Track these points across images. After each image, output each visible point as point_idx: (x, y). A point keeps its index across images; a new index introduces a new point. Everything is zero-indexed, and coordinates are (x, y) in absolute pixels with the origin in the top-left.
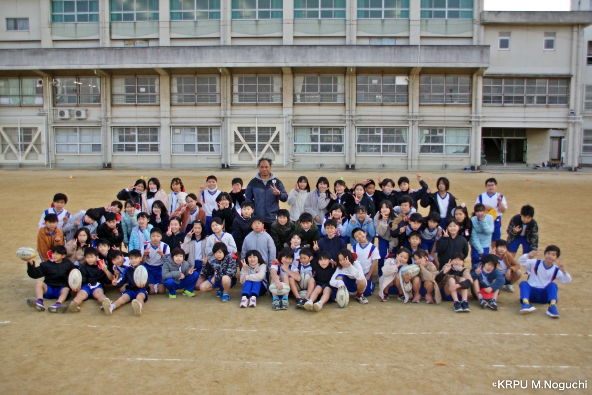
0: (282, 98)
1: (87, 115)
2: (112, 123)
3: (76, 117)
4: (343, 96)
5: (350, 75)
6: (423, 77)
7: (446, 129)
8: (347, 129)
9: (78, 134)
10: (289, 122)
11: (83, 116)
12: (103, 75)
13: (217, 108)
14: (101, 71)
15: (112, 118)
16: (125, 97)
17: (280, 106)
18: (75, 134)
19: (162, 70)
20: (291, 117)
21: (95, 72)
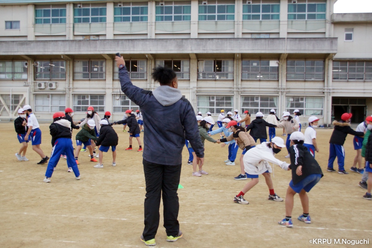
0: (190, 75)
1: (56, 86)
2: (73, 92)
3: (49, 88)
4: (232, 74)
5: (237, 59)
6: (289, 61)
7: (306, 98)
8: (235, 98)
9: (50, 99)
10: (194, 92)
11: (54, 87)
12: (68, 59)
13: (144, 82)
14: (66, 56)
15: (73, 89)
16: (82, 75)
17: (188, 81)
18: (48, 99)
19: (107, 56)
20: (196, 89)
21: (62, 57)
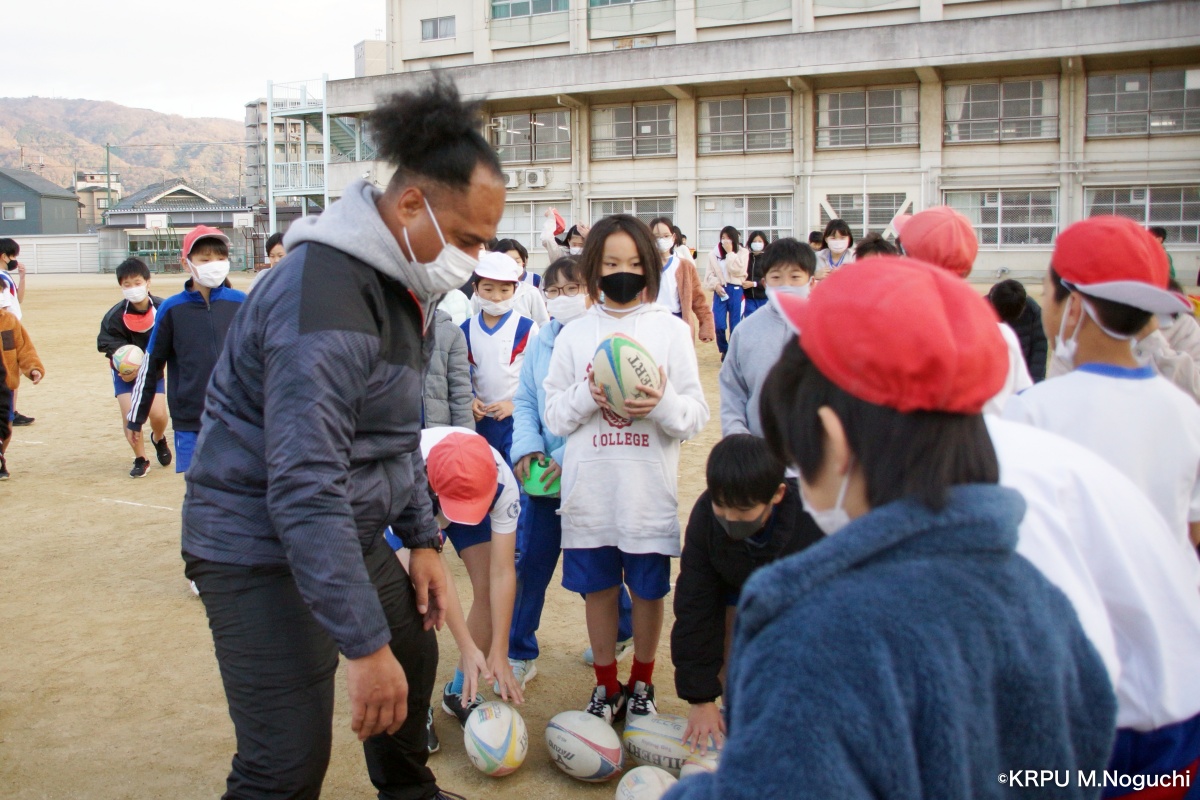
0: (919, 133)
1: (547, 179)
2: (591, 193)
3: (528, 184)
4: (1055, 123)
5: (1070, 75)
8: (1063, 193)
9: (532, 214)
10: (933, 183)
11: (540, 182)
12: (574, 106)
13: (786, 158)
14: (570, 99)
15: (590, 184)
16: (615, 145)
17: (915, 150)
18: (527, 214)
19: (678, 89)
20: (938, 172)
21: (559, 101)
